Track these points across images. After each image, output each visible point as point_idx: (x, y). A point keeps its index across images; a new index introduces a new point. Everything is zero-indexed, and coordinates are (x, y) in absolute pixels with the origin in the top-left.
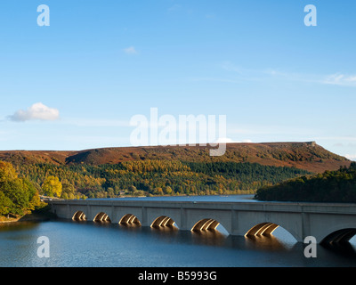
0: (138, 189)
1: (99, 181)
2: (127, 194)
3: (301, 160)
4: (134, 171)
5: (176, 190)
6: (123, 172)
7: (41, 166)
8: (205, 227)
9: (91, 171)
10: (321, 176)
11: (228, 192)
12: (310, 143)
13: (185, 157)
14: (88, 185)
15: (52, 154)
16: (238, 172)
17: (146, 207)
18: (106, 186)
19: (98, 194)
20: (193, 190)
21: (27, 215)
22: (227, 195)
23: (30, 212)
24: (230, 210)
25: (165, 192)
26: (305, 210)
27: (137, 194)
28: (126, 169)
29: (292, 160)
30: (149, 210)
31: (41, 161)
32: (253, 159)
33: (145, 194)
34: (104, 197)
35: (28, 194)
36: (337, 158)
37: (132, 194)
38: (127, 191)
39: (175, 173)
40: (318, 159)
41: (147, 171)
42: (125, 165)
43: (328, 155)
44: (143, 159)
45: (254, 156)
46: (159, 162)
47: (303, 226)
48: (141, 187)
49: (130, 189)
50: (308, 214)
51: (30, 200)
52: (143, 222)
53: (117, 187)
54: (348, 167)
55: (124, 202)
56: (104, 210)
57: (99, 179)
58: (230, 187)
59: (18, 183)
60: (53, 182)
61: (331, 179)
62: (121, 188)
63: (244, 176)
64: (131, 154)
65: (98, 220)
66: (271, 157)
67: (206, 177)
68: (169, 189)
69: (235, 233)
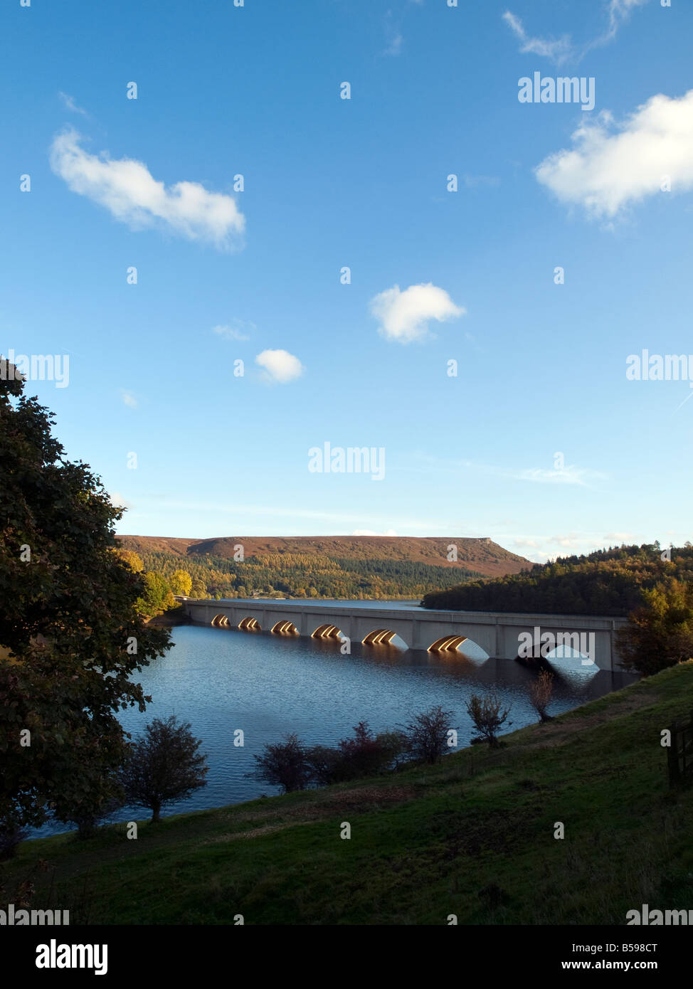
0: (275, 589)
1: (228, 577)
2: (261, 594)
3: (473, 560)
4: (270, 566)
5: (322, 592)
6: (257, 567)
7: (158, 556)
8: (378, 639)
9: (219, 565)
10: (501, 581)
11: (385, 597)
12: (484, 540)
13: (333, 553)
14: (214, 582)
15: (172, 543)
16: (397, 572)
17: (307, 614)
18: (236, 584)
19: (227, 594)
20: (343, 592)
21: (159, 617)
22: (383, 600)
23: (162, 613)
24: (411, 620)
25: (309, 595)
26: (500, 622)
27: (275, 596)
28: (261, 564)
29: (463, 559)
30: (309, 617)
31: (158, 549)
32: (416, 557)
33: (284, 596)
34: (234, 598)
35: (161, 591)
36: (516, 559)
37: (268, 595)
38: (261, 591)
39: (321, 571)
40: (494, 559)
41: (287, 567)
42: (260, 559)
43: (505, 554)
44: (282, 552)
45: (417, 553)
46: (302, 557)
47: (497, 639)
48: (279, 587)
49: (266, 589)
50: (503, 626)
51: (163, 598)
52: (301, 630)
53: (250, 586)
54: (530, 570)
55: (258, 605)
56: (252, 614)
57: (228, 575)
58: (388, 591)
59: (151, 577)
60: (181, 577)
61: (512, 584)
62: (255, 587)
63: (404, 577)
64: (268, 546)
65: (244, 627)
66: (437, 555)
67: (359, 577)
68: (314, 591)
69: (416, 647)
